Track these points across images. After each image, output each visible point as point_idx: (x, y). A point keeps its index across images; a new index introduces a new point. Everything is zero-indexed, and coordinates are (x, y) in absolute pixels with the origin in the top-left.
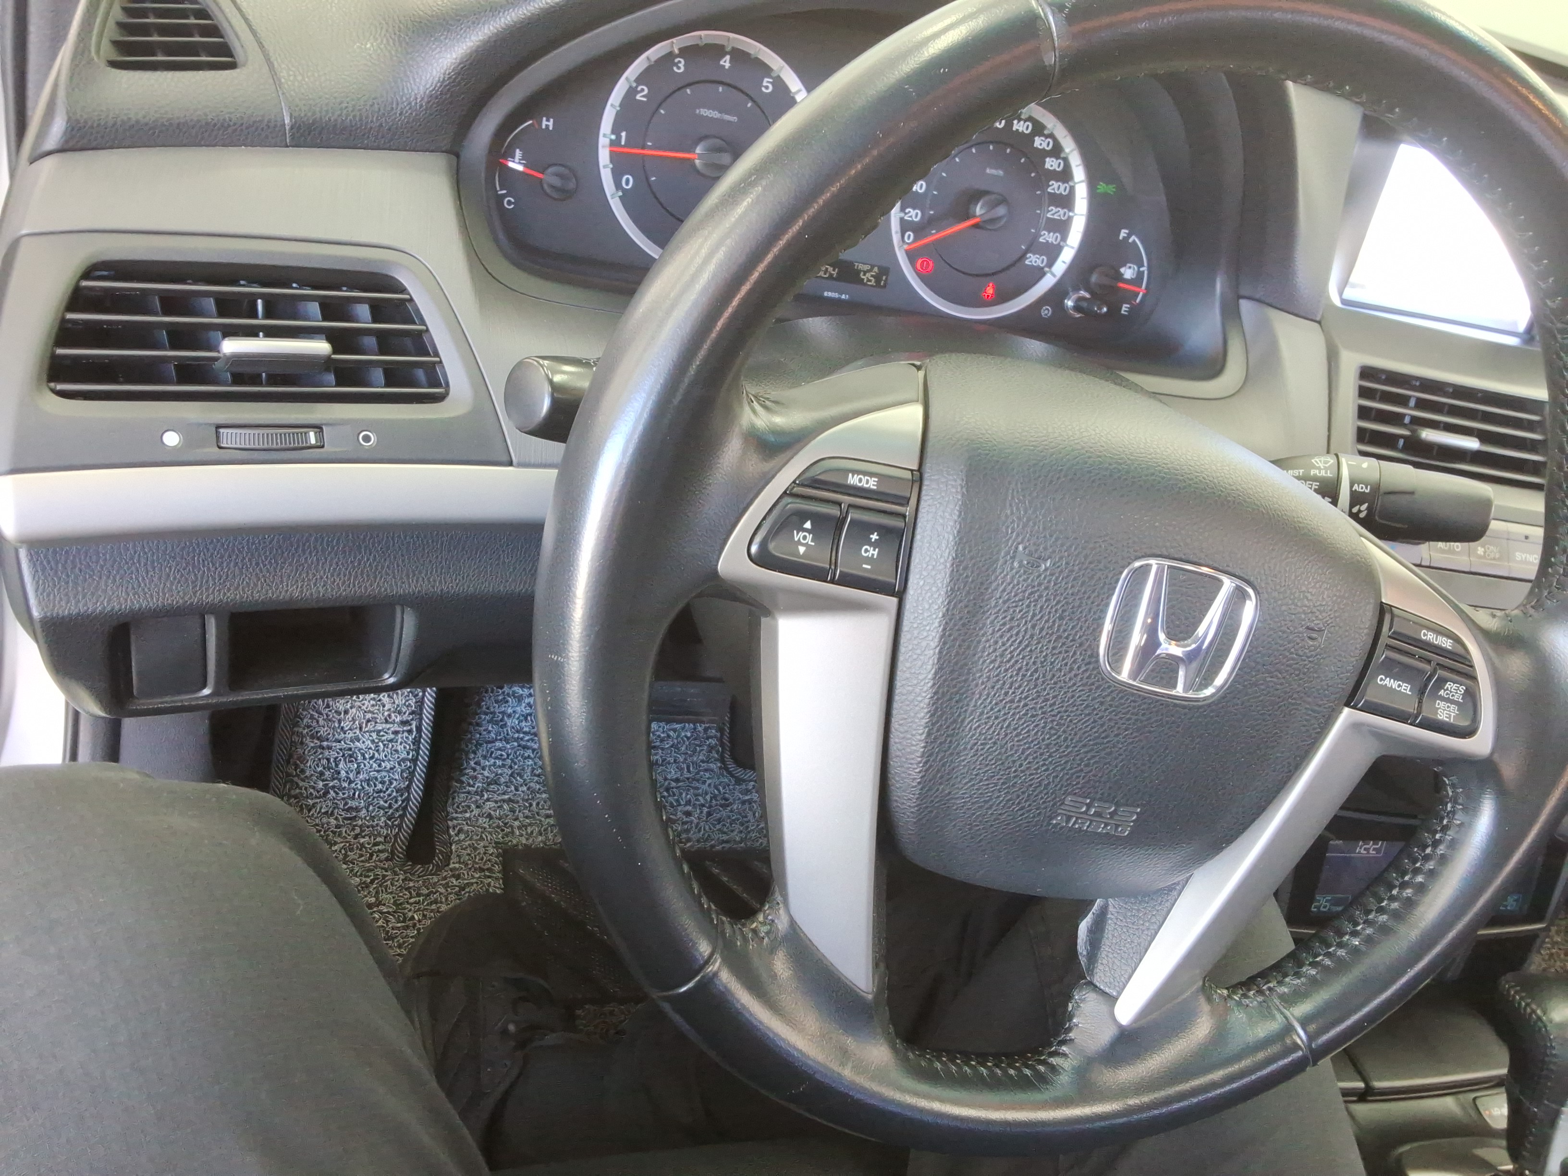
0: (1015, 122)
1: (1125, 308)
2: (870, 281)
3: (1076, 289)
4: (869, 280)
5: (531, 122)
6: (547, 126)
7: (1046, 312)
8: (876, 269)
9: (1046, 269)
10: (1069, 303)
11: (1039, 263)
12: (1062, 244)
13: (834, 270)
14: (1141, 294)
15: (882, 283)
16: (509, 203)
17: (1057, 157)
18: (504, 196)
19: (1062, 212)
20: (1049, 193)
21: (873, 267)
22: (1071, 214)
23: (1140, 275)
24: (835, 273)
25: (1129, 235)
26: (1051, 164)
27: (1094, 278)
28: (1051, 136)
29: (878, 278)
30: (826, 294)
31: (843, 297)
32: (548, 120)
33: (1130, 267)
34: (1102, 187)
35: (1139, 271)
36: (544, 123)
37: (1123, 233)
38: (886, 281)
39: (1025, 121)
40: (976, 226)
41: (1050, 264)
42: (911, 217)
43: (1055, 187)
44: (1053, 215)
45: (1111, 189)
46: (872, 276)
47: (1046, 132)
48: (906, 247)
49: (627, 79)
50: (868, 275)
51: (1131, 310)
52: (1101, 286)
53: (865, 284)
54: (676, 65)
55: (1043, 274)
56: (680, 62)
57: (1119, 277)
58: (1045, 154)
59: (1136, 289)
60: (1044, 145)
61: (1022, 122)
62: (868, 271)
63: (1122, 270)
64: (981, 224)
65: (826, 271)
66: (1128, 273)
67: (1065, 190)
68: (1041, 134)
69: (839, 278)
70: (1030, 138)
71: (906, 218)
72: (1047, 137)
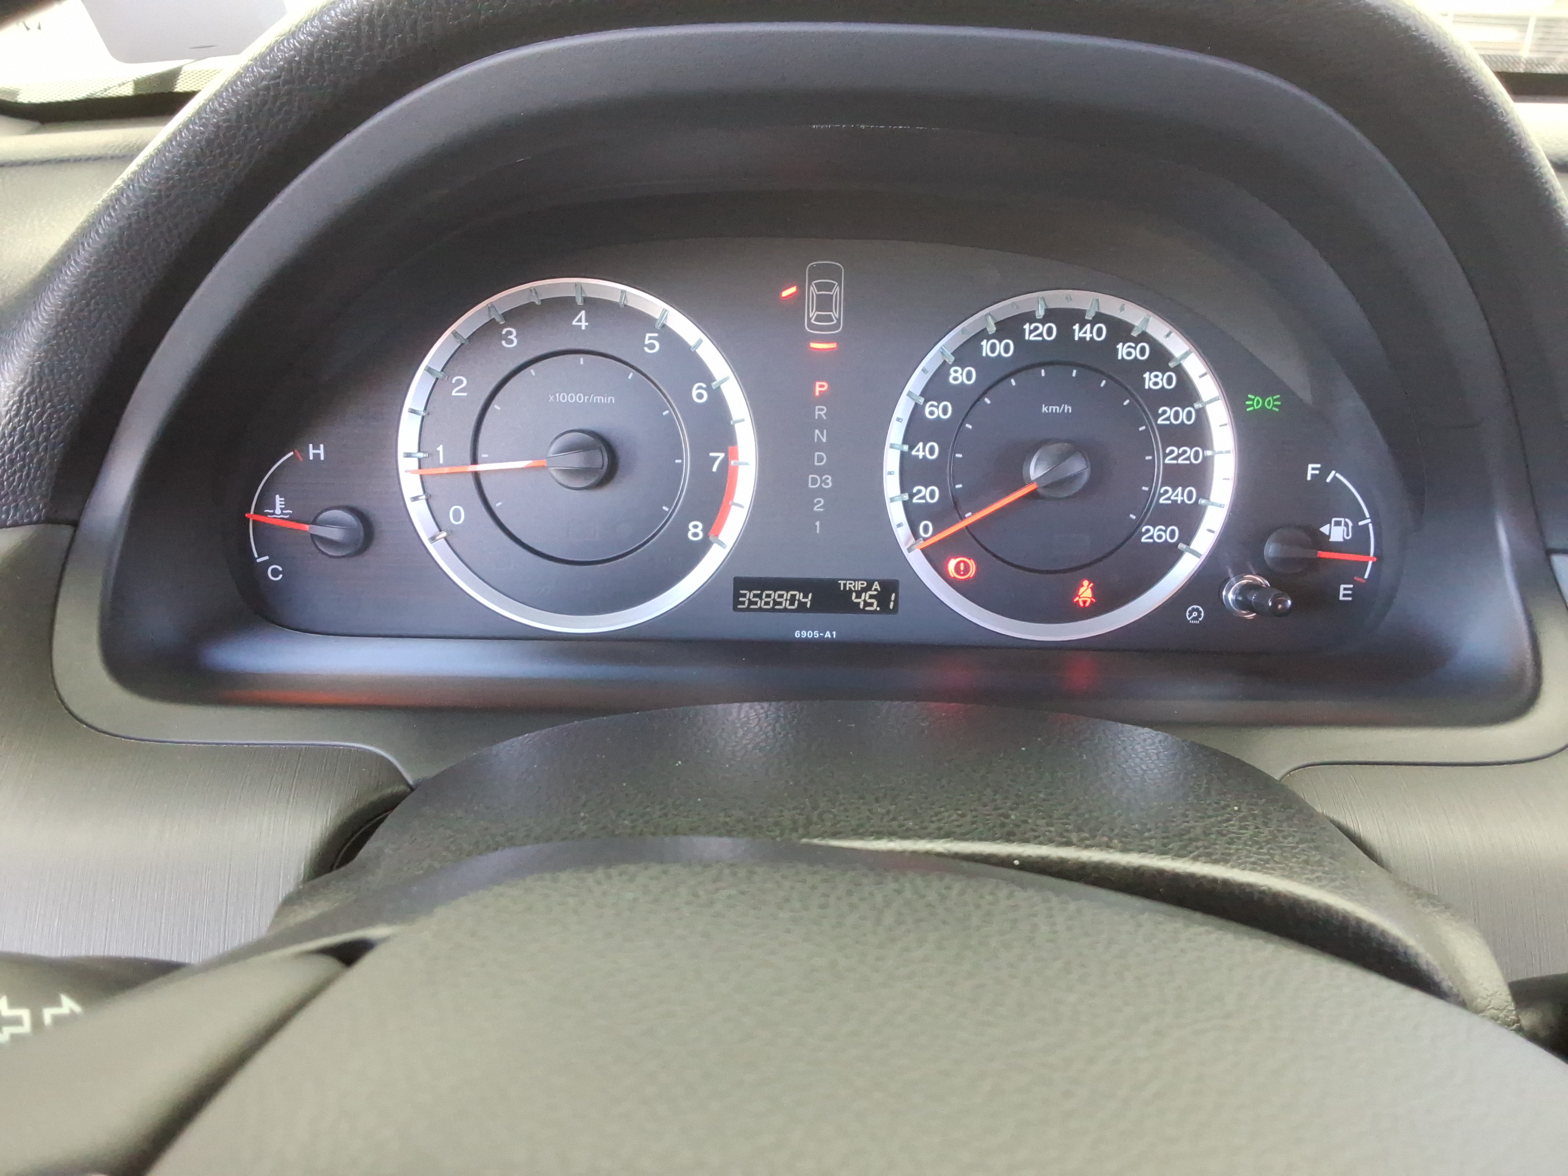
0: (1076, 327)
1: (1344, 591)
2: (871, 605)
3: (1240, 572)
4: (867, 604)
5: (291, 454)
6: (317, 456)
7: (1195, 614)
8: (876, 586)
9: (1181, 546)
10: (1230, 596)
11: (1166, 536)
12: (1202, 501)
13: (806, 596)
14: (1370, 563)
15: (891, 606)
16: (275, 573)
17: (1164, 369)
18: (267, 564)
19: (1190, 453)
20: (1161, 427)
21: (870, 584)
22: (1209, 453)
23: (1360, 533)
24: (808, 601)
25: (1324, 472)
26: (1153, 380)
27: (1270, 550)
28: (1144, 337)
29: (882, 598)
30: (797, 634)
31: (828, 635)
32: (316, 447)
33: (1338, 524)
34: (1254, 403)
35: (1356, 527)
36: (312, 451)
37: (1312, 470)
38: (896, 601)
39: (1093, 323)
40: (1033, 495)
41: (1188, 536)
42: (924, 498)
43: (1168, 415)
44: (1176, 458)
45: (1272, 403)
46: (871, 597)
47: (1135, 334)
48: (923, 544)
49: (429, 370)
50: (865, 596)
51: (1355, 593)
52: (1284, 561)
53: (863, 611)
54: (506, 338)
55: (1179, 554)
56: (510, 333)
57: (1323, 542)
58: (1137, 368)
59: (1360, 558)
60: (1136, 353)
61: (1088, 326)
62: (865, 590)
63: (1325, 529)
64: (1040, 491)
65: (792, 600)
66: (1337, 532)
67: (1189, 418)
68: (1126, 338)
69: (816, 607)
70: (1109, 346)
71: (915, 500)
72: (1137, 341)
